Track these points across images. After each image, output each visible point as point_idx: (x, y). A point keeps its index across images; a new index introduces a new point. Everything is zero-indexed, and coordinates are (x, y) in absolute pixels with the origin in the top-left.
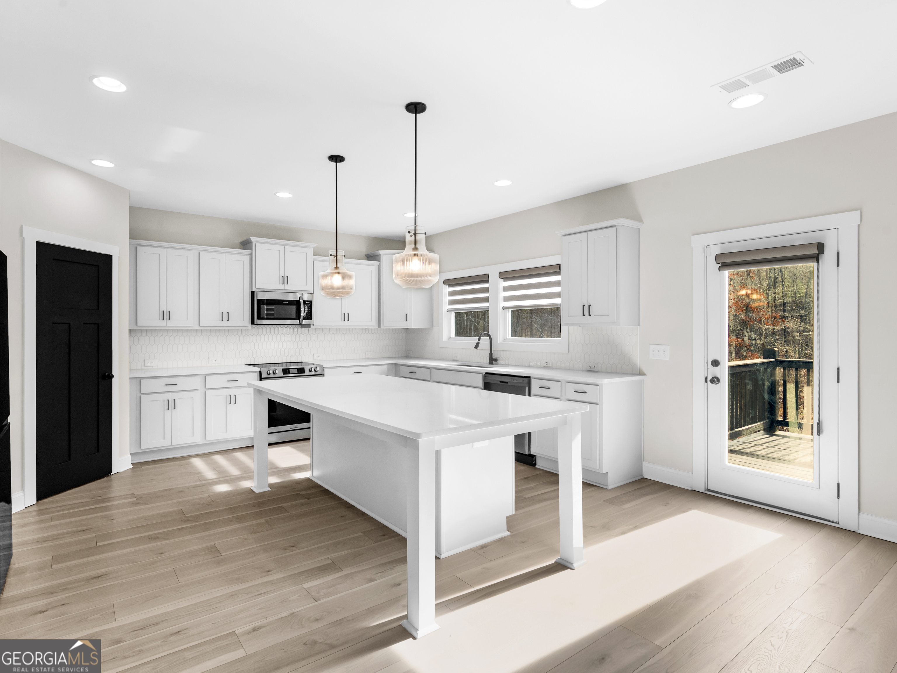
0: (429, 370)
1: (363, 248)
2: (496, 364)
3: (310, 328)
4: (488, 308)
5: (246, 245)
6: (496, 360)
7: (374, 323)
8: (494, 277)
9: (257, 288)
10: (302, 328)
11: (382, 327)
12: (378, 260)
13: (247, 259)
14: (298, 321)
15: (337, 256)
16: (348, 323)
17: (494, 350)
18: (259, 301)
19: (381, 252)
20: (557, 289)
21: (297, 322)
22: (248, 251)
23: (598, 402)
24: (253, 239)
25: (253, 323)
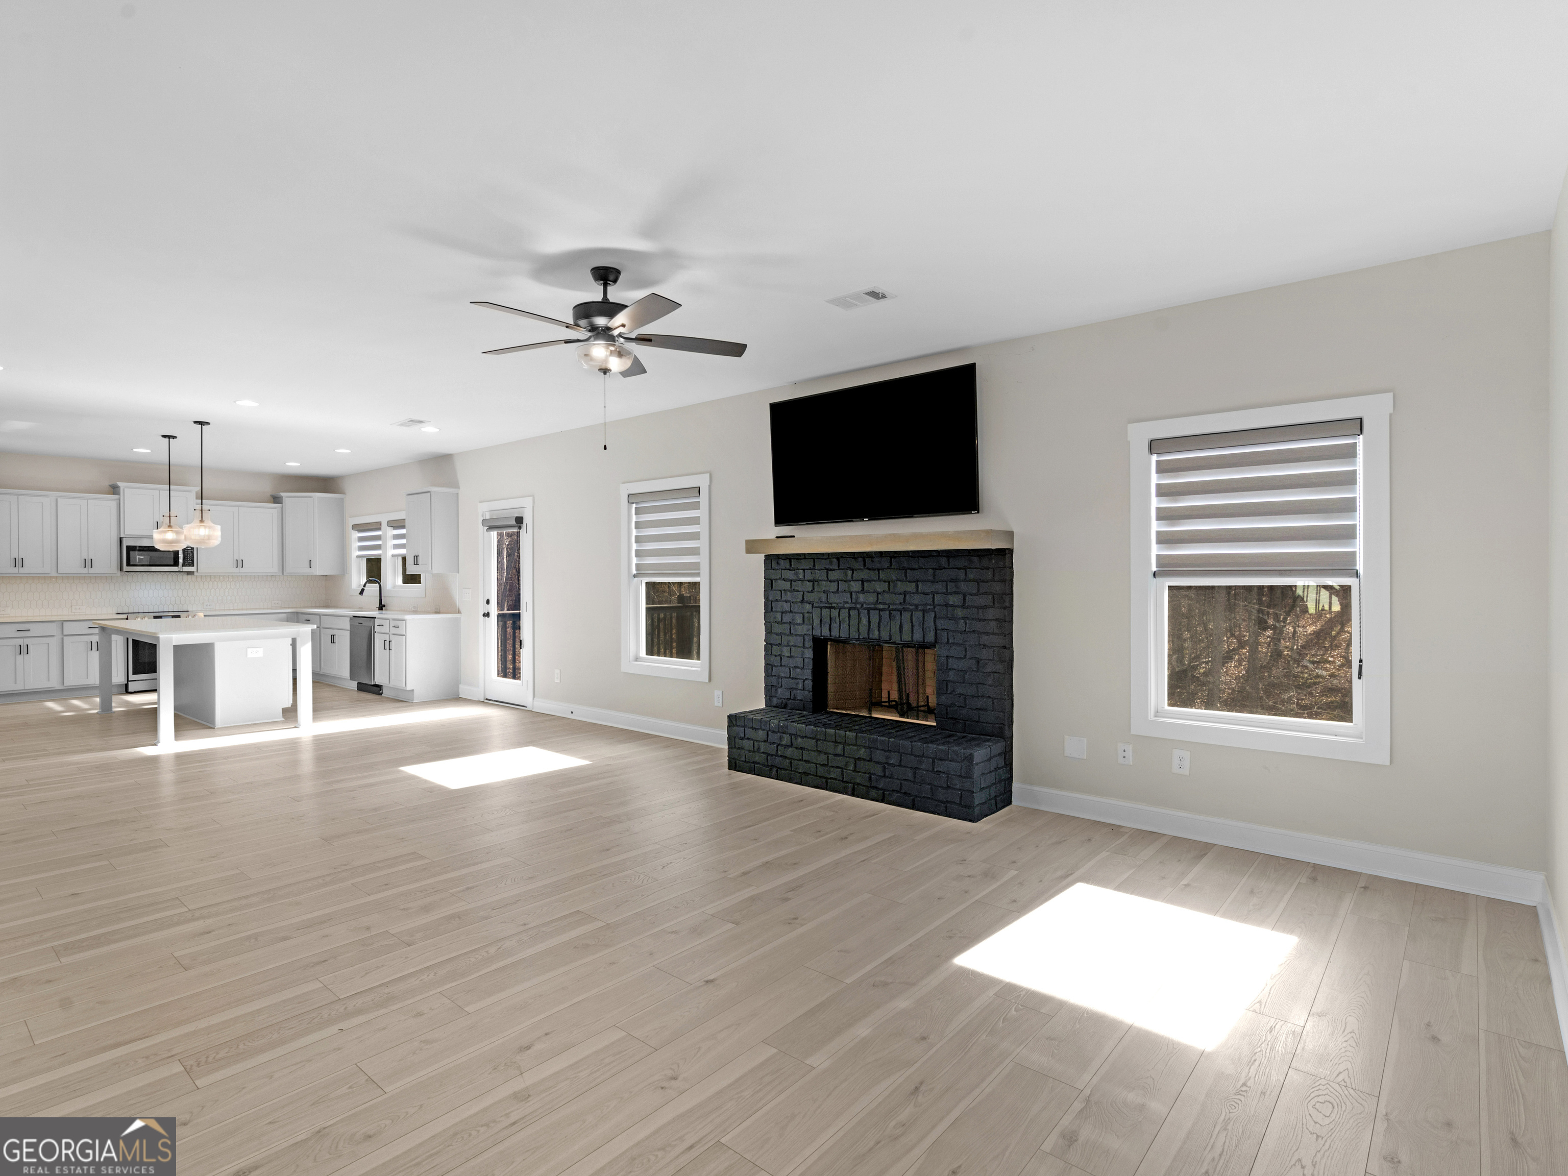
0: (318, 616)
1: (267, 488)
2: (386, 610)
3: (194, 575)
4: (381, 556)
5: (114, 490)
6: (384, 606)
7: (275, 569)
8: (384, 525)
9: (126, 534)
10: (188, 575)
11: (285, 574)
12: (281, 503)
13: (113, 505)
14: (177, 567)
15: (170, 516)
16: (242, 570)
17: (385, 597)
18: (128, 547)
19: (283, 494)
20: (404, 541)
21: (175, 569)
22: (116, 496)
23: (404, 633)
24: (119, 484)
25: (121, 569)
